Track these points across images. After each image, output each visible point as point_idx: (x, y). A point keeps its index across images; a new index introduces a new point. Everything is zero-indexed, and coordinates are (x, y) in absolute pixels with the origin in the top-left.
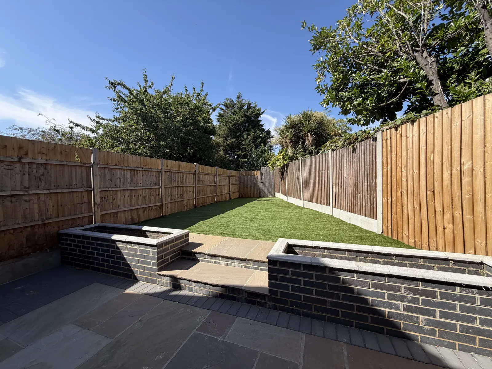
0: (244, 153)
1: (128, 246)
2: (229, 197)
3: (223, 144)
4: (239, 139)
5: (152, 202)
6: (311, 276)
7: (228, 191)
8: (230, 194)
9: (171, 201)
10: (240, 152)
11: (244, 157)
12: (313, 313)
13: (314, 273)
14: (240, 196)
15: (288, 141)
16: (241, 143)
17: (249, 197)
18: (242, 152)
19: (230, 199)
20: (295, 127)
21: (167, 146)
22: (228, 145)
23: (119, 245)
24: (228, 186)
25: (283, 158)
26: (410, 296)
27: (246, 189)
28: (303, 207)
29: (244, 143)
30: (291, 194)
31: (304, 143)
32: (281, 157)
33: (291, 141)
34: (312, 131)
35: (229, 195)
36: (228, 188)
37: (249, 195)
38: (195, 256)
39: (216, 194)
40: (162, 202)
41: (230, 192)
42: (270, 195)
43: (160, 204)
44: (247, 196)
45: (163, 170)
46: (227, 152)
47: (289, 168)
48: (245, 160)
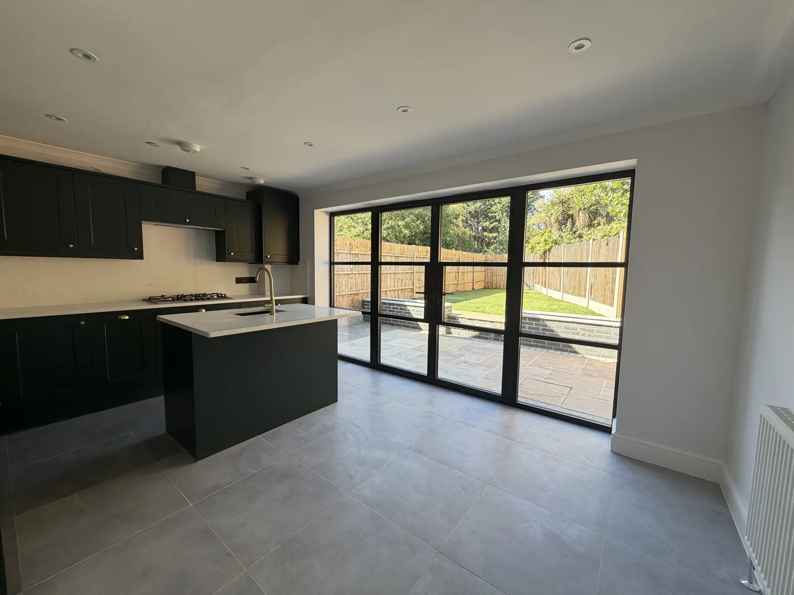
0: (493, 225)
1: (416, 309)
2: (472, 287)
3: (462, 211)
4: (487, 204)
5: (407, 285)
6: (532, 324)
7: (472, 279)
8: (473, 282)
9: (420, 286)
10: (487, 223)
11: (492, 230)
12: (532, 343)
13: (534, 322)
14: (485, 287)
15: (553, 220)
16: (489, 209)
17: (498, 289)
18: (491, 223)
19: (473, 289)
20: (564, 203)
21: (407, 226)
22: (470, 213)
23: (409, 308)
24: (472, 273)
25: (545, 241)
26: (582, 333)
27: (494, 278)
28: (562, 301)
29: (494, 208)
30: (550, 286)
31: (573, 223)
32: (543, 240)
33: (557, 220)
34: (585, 209)
35: (472, 284)
36: (472, 275)
37: (498, 286)
38: (458, 319)
39: (458, 281)
40: (413, 285)
41: (473, 280)
42: (527, 287)
43: (412, 287)
44: (494, 287)
45: (415, 256)
46: (467, 223)
47: (551, 254)
48: (495, 235)
